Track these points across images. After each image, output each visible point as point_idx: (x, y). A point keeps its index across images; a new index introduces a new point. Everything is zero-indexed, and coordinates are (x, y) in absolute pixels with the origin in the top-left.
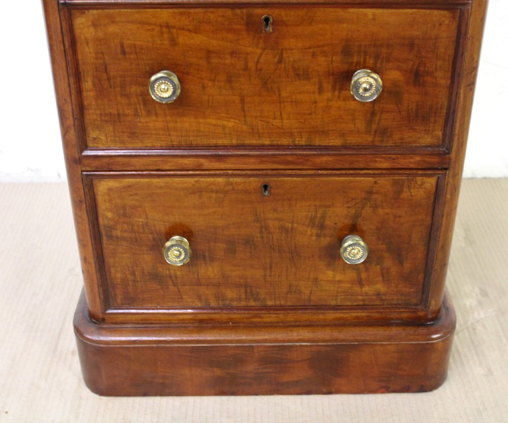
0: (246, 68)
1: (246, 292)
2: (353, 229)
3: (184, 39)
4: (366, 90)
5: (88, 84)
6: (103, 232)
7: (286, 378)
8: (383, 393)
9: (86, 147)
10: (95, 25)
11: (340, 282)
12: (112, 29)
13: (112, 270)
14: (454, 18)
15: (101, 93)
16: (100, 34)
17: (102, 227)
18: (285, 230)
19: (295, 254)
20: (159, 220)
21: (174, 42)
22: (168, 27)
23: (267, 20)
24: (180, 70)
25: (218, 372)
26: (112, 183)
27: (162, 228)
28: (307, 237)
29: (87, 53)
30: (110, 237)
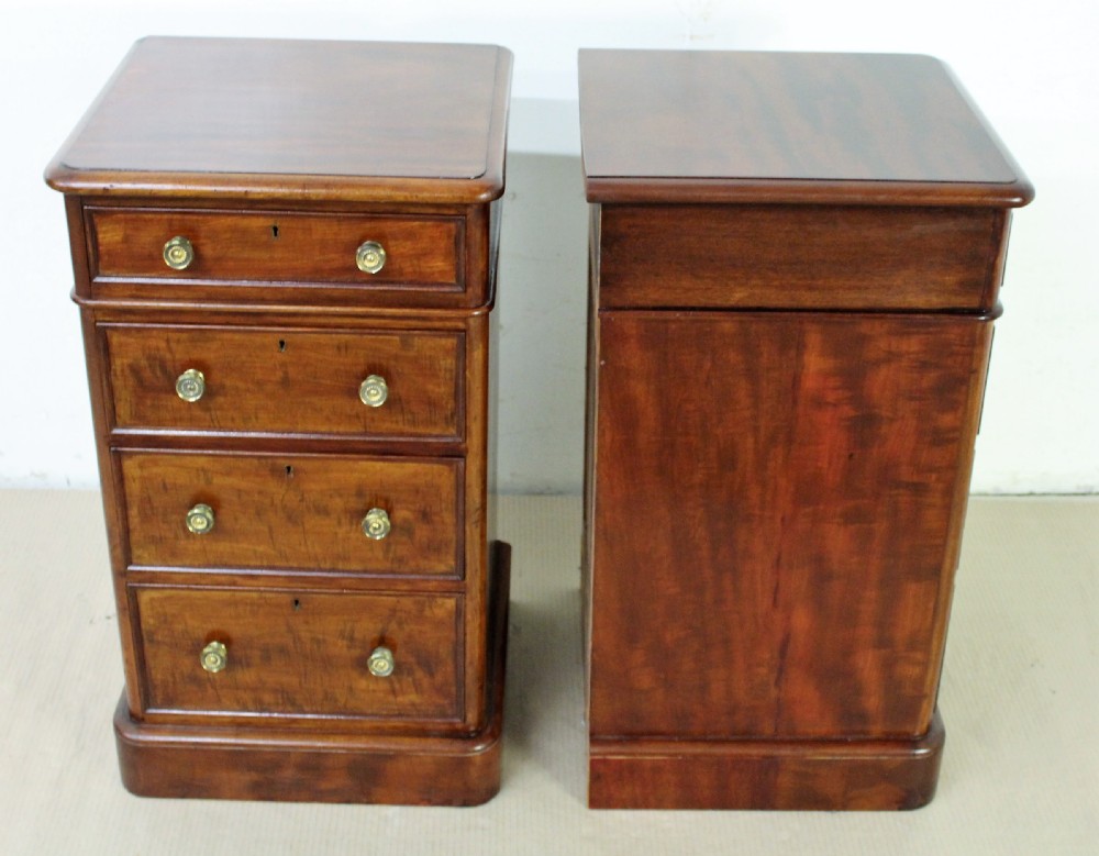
0: (272, 504)
1: (283, 698)
2: (382, 642)
3: (217, 480)
4: (375, 529)
5: (134, 512)
6: (145, 637)
7: (324, 785)
8: (425, 805)
9: (131, 563)
10: (141, 466)
11: (374, 691)
12: (155, 470)
13: (153, 672)
14: (451, 470)
15: (145, 518)
16: (145, 473)
17: (144, 633)
18: (318, 642)
19: (327, 663)
20: (199, 628)
21: (209, 482)
22: (203, 470)
23: (289, 468)
24: (213, 503)
25: (254, 776)
26: (155, 594)
27: (201, 634)
28: (340, 648)
29: (134, 488)
30: (151, 641)
